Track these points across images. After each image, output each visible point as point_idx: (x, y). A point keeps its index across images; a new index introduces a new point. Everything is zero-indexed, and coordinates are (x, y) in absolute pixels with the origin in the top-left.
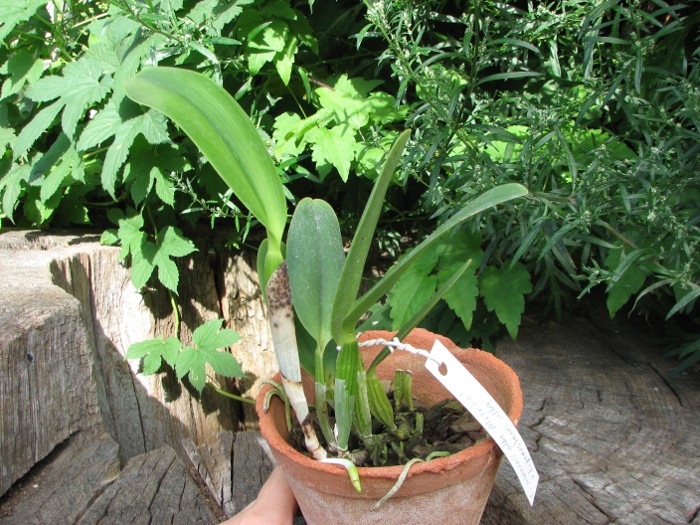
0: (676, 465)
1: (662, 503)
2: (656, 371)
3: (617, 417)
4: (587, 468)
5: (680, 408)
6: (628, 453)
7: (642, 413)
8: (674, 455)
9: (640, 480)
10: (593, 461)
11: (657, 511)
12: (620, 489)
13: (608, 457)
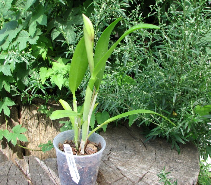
0: (142, 164)
1: (137, 173)
2: (142, 141)
3: (130, 153)
4: (120, 165)
5: (146, 150)
6: (131, 161)
7: (136, 151)
9: (133, 168)
10: (122, 163)
11: (136, 174)
12: (128, 170)
13: (126, 162)
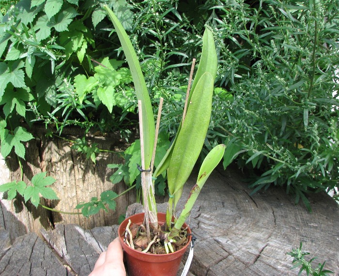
0: (255, 232)
1: (249, 247)
2: (247, 193)
3: (231, 213)
4: (219, 234)
5: (257, 209)
6: (236, 228)
7: (241, 211)
8: (254, 228)
9: (241, 238)
10: (222, 232)
11: (248, 250)
12: (233, 242)
13: (228, 230)
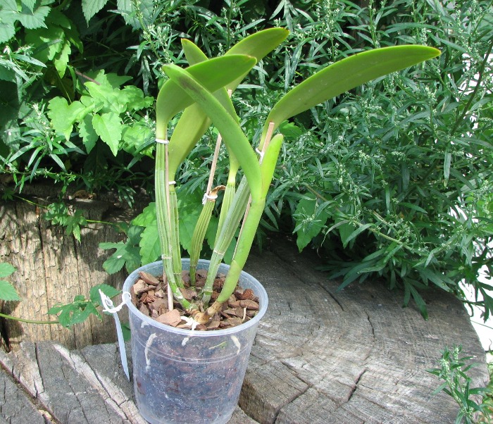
0: (345, 349)
1: (339, 373)
2: (325, 289)
3: (304, 320)
4: (289, 354)
5: (343, 312)
6: (314, 343)
7: (319, 316)
8: (343, 343)
9: (324, 360)
10: (293, 350)
11: (337, 378)
12: (312, 366)
13: (302, 347)
